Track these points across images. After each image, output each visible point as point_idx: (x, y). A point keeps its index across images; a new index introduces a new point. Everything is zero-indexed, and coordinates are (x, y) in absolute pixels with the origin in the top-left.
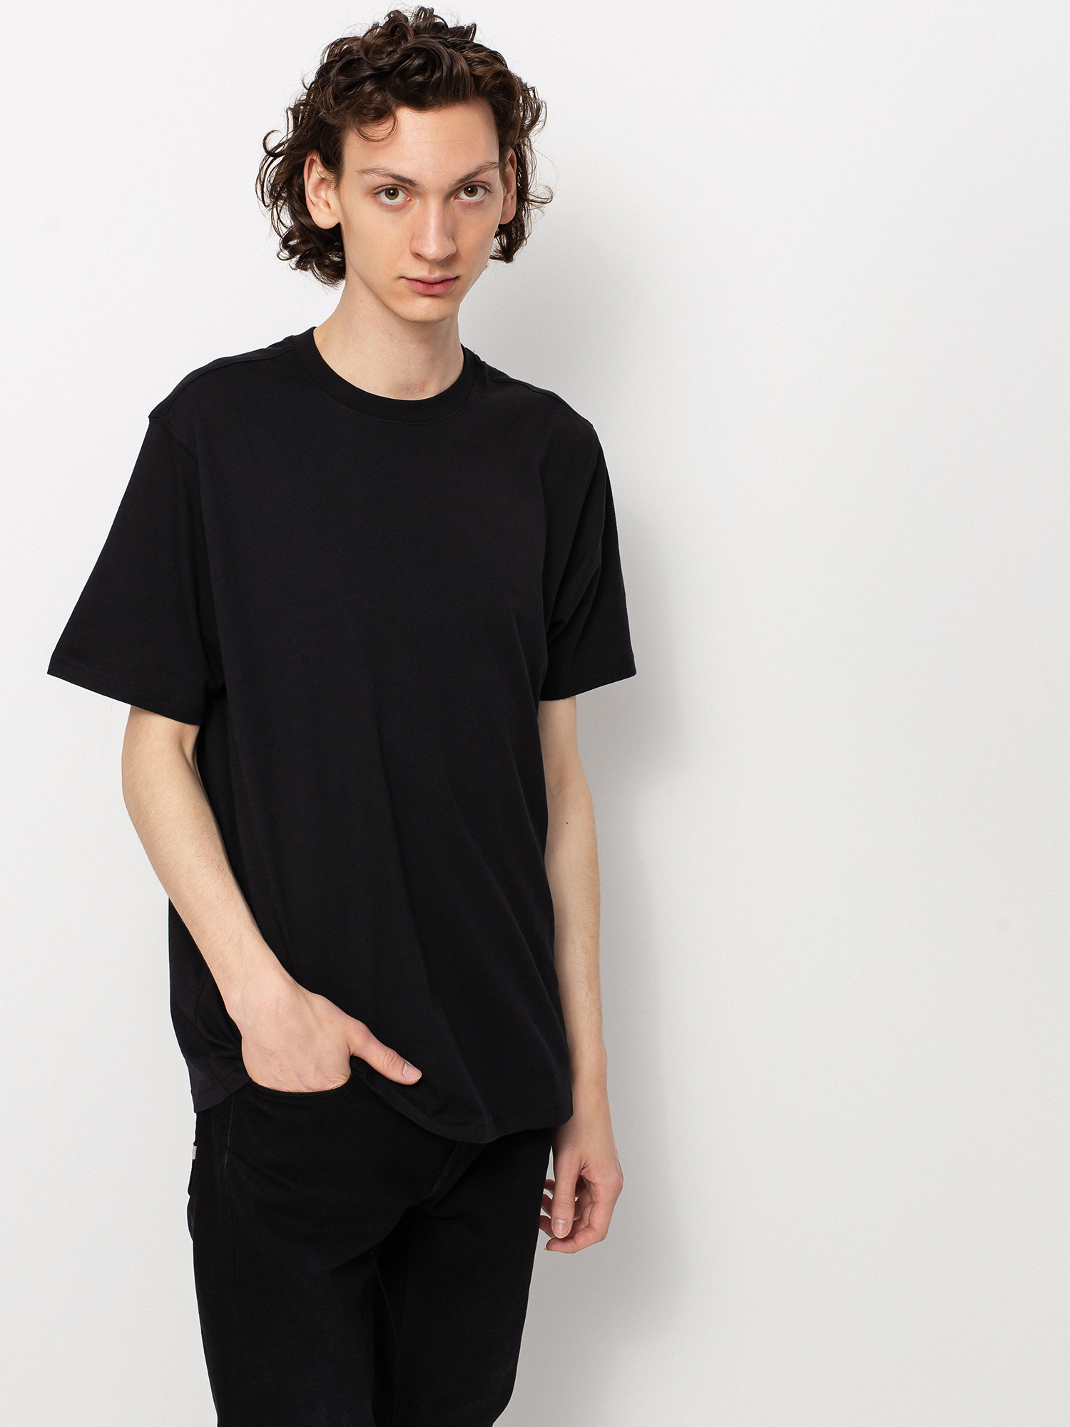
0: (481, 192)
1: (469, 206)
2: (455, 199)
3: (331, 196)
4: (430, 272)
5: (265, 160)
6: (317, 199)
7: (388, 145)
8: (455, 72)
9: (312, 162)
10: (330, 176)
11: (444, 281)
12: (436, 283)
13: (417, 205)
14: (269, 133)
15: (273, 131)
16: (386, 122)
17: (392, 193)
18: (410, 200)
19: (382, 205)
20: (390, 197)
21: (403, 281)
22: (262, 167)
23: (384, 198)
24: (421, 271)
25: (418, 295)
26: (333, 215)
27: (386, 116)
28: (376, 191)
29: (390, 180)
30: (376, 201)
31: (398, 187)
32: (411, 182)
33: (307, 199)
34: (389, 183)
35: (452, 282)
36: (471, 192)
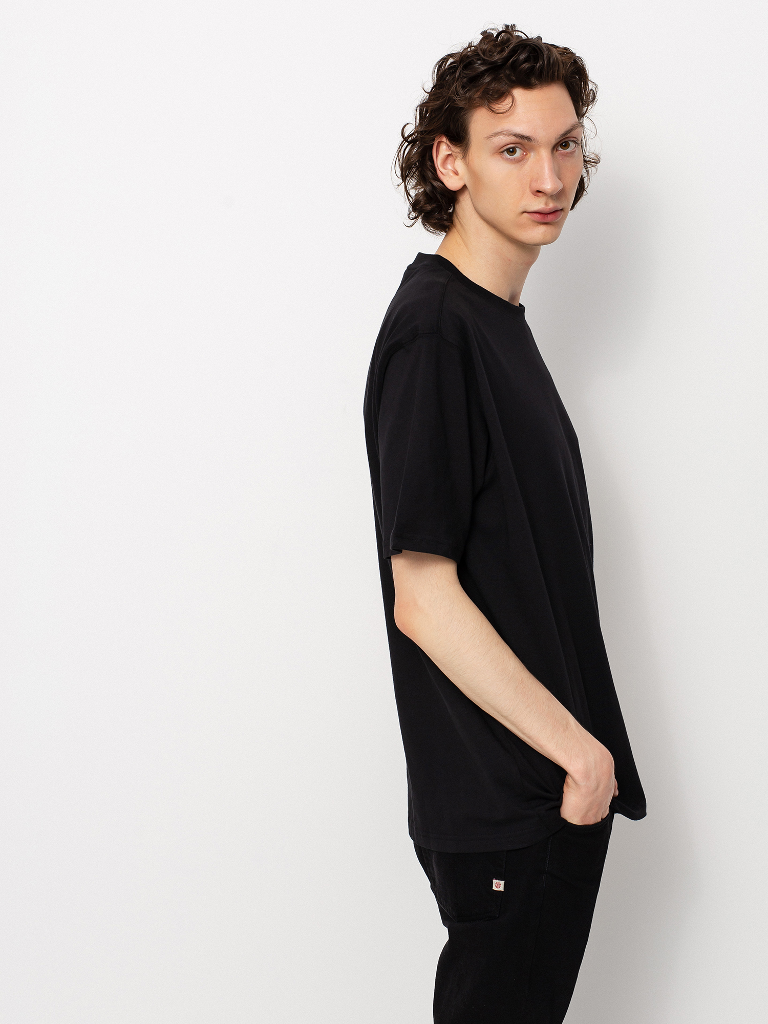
0: (572, 145)
1: (566, 155)
2: (556, 151)
3: (459, 165)
4: (546, 204)
5: (401, 145)
6: (446, 171)
7: (509, 116)
8: (552, 60)
9: (439, 143)
10: (456, 150)
11: (555, 212)
12: (550, 214)
13: (532, 157)
14: (405, 126)
15: (408, 124)
16: (505, 99)
17: (512, 151)
18: (526, 154)
19: (507, 159)
20: (511, 154)
21: (525, 214)
22: (400, 151)
23: (506, 155)
24: (539, 204)
25: (536, 224)
26: (461, 179)
27: (505, 95)
28: (502, 150)
29: (513, 139)
30: (503, 158)
31: (517, 145)
32: (528, 138)
33: (438, 172)
34: (512, 141)
35: (560, 212)
36: (565, 146)
